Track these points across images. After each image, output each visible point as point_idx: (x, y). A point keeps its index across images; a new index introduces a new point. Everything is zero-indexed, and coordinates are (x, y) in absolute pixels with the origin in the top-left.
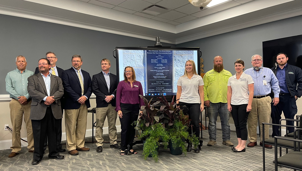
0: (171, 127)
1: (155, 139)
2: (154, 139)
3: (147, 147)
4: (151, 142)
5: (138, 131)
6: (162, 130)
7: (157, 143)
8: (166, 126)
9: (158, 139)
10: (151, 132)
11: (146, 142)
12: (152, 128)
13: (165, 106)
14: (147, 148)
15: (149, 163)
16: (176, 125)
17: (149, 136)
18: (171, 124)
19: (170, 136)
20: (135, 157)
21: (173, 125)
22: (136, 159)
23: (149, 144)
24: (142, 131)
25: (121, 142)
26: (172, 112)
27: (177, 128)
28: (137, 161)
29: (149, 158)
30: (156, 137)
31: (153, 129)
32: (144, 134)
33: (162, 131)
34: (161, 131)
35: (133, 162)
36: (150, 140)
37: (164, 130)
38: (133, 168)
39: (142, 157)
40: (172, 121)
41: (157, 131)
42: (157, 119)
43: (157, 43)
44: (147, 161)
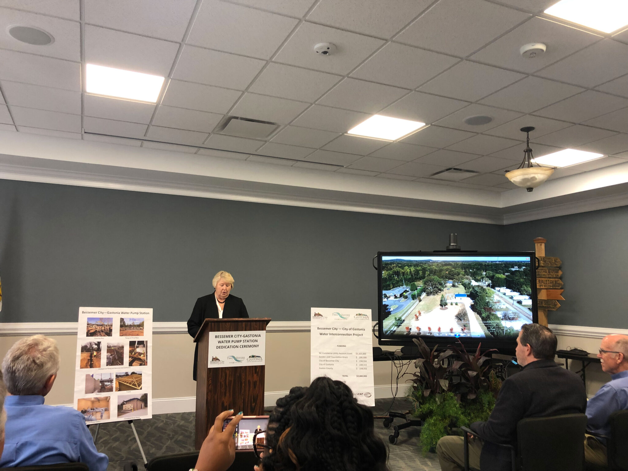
0: (474, 401)
1: (442, 420)
2: (440, 420)
3: (427, 433)
4: (435, 425)
5: (413, 404)
6: (455, 405)
7: (445, 428)
8: (463, 398)
9: (447, 421)
10: (434, 407)
11: (426, 425)
12: (437, 399)
13: (462, 363)
14: (426, 435)
15: (429, 463)
16: (483, 399)
17: (430, 413)
18: (472, 397)
19: (472, 418)
20: (407, 449)
21: (477, 398)
22: (409, 453)
23: (431, 428)
24: (420, 403)
25: (384, 420)
26: (475, 373)
27: (483, 403)
28: (409, 457)
29: (432, 455)
30: (444, 417)
31: (439, 403)
32: (422, 409)
33: (454, 407)
34: (452, 408)
35: (402, 458)
36: (433, 421)
37: (458, 406)
38: (401, 467)
39: (418, 450)
40: (475, 391)
41: (446, 407)
42: (444, 384)
43: (452, 244)
44: (426, 460)
